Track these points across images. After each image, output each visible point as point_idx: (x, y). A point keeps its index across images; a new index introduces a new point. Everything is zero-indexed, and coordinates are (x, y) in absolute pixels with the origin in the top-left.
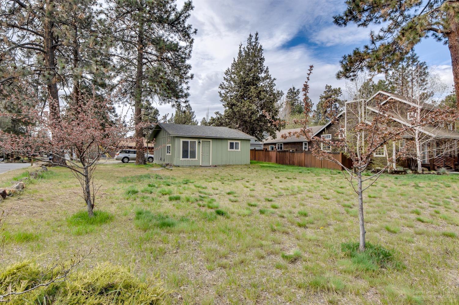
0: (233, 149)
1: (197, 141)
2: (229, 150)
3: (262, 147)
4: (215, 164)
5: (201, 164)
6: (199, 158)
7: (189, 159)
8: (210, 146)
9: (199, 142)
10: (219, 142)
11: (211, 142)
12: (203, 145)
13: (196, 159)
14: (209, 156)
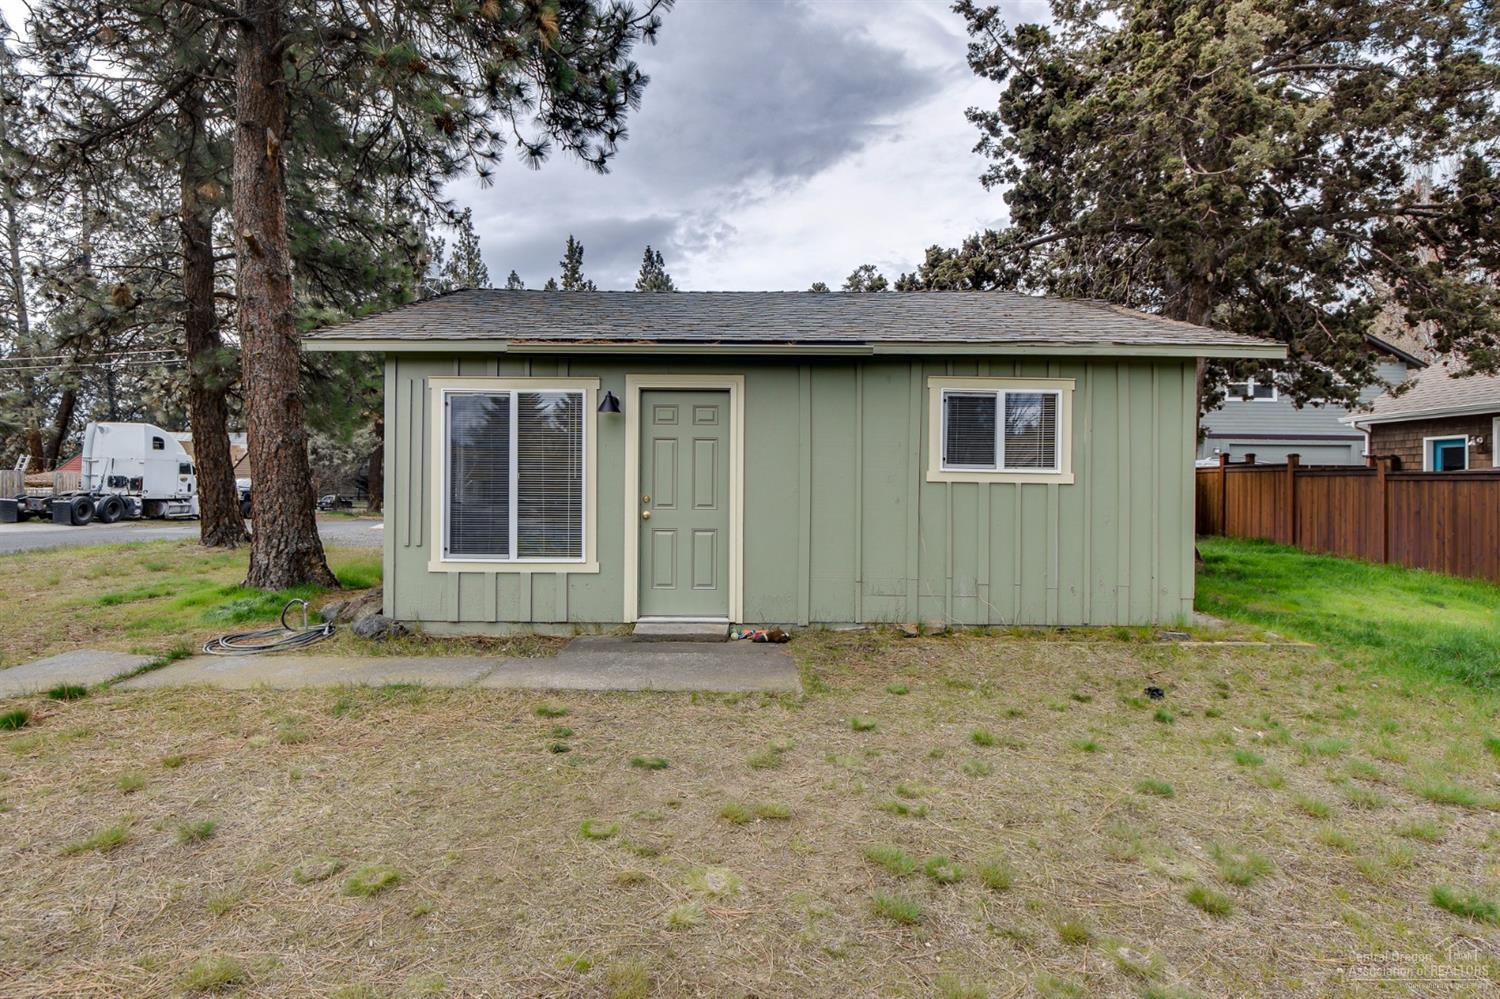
0: (990, 460)
1: (588, 389)
2: (937, 468)
3: (1360, 454)
4: (782, 616)
5: (630, 613)
6: (610, 550)
7: (512, 560)
8: (720, 445)
9: (613, 404)
10: (831, 399)
11: (737, 400)
12: (654, 430)
13: (587, 561)
14: (720, 533)
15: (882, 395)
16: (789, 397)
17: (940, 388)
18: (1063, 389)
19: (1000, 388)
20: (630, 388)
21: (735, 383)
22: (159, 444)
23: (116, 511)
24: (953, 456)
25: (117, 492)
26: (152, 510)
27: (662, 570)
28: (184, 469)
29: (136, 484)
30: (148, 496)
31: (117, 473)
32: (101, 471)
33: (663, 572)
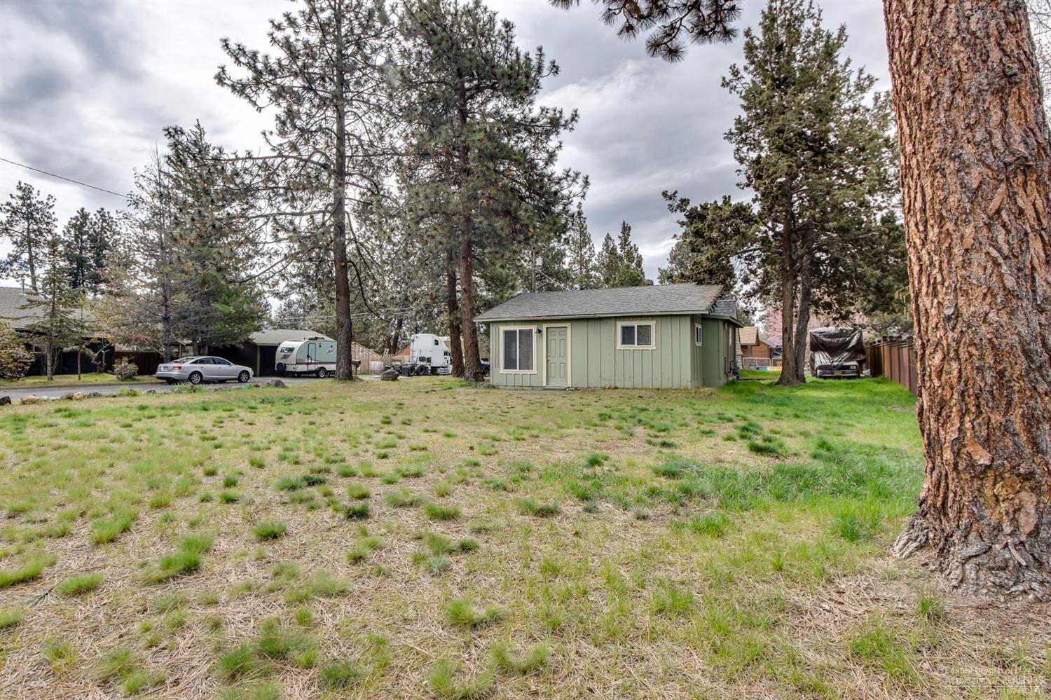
0: (633, 343)
1: (534, 328)
2: (620, 346)
4: (580, 384)
5: (544, 384)
6: (540, 369)
7: (517, 371)
8: (565, 340)
9: (540, 331)
10: (593, 329)
11: (569, 330)
12: (550, 338)
13: (534, 371)
14: (565, 364)
15: (606, 328)
16: (582, 329)
17: (620, 324)
18: (652, 323)
19: (635, 324)
20: (544, 327)
21: (568, 325)
22: (437, 343)
23: (422, 371)
24: (624, 342)
25: (422, 363)
26: (434, 371)
27: (552, 373)
28: (446, 353)
29: (429, 360)
30: (433, 365)
31: (423, 355)
32: (417, 354)
33: (553, 374)
